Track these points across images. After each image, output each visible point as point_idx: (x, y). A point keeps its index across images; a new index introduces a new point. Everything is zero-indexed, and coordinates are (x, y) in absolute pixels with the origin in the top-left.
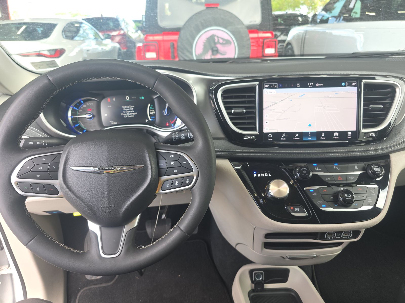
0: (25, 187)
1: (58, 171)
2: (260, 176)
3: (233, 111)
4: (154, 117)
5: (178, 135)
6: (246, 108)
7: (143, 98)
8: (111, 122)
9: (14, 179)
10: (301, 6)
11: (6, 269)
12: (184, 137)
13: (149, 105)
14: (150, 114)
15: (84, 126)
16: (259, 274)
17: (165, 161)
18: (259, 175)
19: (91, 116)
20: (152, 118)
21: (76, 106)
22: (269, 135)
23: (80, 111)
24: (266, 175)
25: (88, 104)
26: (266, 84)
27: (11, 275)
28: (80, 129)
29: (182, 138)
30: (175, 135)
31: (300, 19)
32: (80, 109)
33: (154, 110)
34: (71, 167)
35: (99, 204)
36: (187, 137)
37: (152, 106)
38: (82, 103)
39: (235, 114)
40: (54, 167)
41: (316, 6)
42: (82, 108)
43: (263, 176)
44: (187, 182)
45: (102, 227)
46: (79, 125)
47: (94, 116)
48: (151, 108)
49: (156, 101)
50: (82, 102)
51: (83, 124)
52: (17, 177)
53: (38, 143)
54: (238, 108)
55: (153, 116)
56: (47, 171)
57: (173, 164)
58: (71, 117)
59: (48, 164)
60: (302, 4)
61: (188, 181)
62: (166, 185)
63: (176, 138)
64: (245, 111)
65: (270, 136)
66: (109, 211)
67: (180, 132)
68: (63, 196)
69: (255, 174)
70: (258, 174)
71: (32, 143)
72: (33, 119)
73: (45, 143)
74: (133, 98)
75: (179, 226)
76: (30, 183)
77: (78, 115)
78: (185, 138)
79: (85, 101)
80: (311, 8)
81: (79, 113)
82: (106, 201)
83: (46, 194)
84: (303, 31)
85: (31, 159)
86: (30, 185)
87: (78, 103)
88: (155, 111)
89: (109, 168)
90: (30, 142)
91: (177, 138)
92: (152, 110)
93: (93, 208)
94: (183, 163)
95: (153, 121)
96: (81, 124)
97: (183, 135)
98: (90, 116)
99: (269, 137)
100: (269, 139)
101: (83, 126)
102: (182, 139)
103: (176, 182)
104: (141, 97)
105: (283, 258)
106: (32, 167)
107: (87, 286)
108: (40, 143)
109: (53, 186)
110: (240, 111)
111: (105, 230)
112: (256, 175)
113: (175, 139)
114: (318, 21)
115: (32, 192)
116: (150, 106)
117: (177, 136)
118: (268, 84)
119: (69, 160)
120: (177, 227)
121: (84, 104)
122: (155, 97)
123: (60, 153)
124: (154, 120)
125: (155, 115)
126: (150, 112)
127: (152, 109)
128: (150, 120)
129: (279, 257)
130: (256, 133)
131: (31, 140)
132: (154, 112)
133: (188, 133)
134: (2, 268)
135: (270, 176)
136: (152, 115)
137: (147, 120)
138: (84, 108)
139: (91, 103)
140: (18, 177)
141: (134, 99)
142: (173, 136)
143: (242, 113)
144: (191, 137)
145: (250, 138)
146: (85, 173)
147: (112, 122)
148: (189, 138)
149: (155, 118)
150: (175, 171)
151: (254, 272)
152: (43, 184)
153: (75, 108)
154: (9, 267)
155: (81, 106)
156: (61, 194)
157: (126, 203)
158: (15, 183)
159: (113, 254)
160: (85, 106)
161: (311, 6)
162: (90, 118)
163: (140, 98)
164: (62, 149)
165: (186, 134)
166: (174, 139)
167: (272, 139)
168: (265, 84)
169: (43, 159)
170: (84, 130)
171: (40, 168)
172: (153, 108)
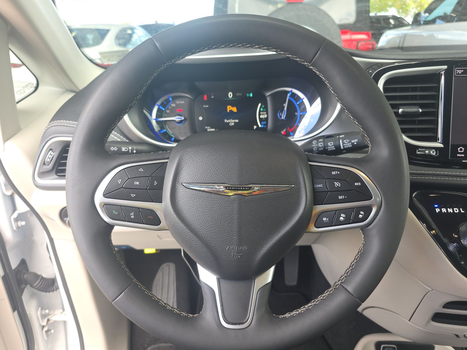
0: (114, 211)
1: (162, 189)
2: (446, 212)
3: (400, 110)
4: (265, 123)
5: (322, 143)
6: (421, 106)
7: (251, 95)
8: (207, 129)
9: (99, 198)
10: (388, 9)
11: (60, 314)
12: (333, 147)
13: (260, 105)
14: (260, 119)
15: (172, 133)
16: (390, 348)
17: (324, 180)
18: (444, 210)
19: (183, 118)
20: (263, 124)
21: (163, 105)
22: (459, 149)
23: (168, 111)
24: (456, 210)
25: (177, 102)
26: (459, 69)
27: (65, 322)
28: (167, 137)
29: (329, 147)
30: (317, 143)
31: (392, 21)
32: (168, 109)
33: (265, 113)
34: (183, 184)
35: (224, 244)
36: (338, 147)
37: (263, 106)
38: (170, 101)
39: (404, 114)
40: (156, 183)
41: (408, 8)
42: (170, 107)
43: (452, 211)
44: (361, 216)
45: (221, 280)
46: (165, 130)
47: (185, 119)
48: (262, 109)
49: (269, 99)
50: (171, 99)
51: (171, 130)
52: (104, 196)
53: (123, 149)
54: (410, 107)
55: (264, 121)
56: (146, 188)
57: (338, 185)
58: (155, 119)
59: (148, 177)
60: (390, 6)
61: (362, 214)
62: (324, 219)
63: (318, 148)
64: (421, 110)
65: (461, 150)
66: (239, 256)
67: (325, 139)
68: (167, 228)
69: (436, 209)
70: (442, 209)
71: (115, 149)
72: (128, 109)
73: (132, 150)
74: (238, 94)
75: (344, 286)
76: (121, 206)
77: (165, 117)
78: (334, 149)
79: (174, 98)
80: (401, 11)
81: (166, 115)
82: (236, 238)
83: (143, 224)
84: (400, 35)
85: (124, 169)
86: (121, 209)
87: (165, 100)
88: (267, 114)
89: (241, 187)
90: (112, 147)
91: (320, 147)
92: (263, 113)
93: (214, 249)
94: (356, 184)
95: (263, 127)
96: (168, 129)
97: (331, 144)
98: (181, 118)
99: (459, 151)
100: (458, 155)
101: (170, 132)
102: (329, 150)
103: (342, 215)
104: (249, 93)
105: (457, 336)
106: (125, 181)
107: (155, 344)
108: (126, 149)
109: (152, 212)
110: (412, 111)
111: (226, 284)
112: (439, 210)
113: (318, 150)
114: (422, 22)
115: (124, 219)
116: (261, 107)
117: (321, 145)
118: (461, 70)
119: (180, 172)
120: (341, 287)
121: (172, 102)
122: (269, 94)
123: (164, 163)
124: (265, 126)
125: (266, 119)
126: (260, 115)
127: (263, 111)
128: (260, 126)
129: (453, 335)
130: (439, 145)
131: (115, 145)
132: (266, 116)
133: (341, 140)
134: (55, 313)
135: (463, 212)
136: (263, 119)
137: (255, 127)
138: (172, 107)
139: (182, 101)
140: (106, 195)
141: (239, 96)
142: (313, 145)
143: (417, 114)
144: (345, 147)
145: (429, 152)
146: (204, 193)
147: (209, 129)
148: (342, 148)
149: (267, 124)
150: (340, 197)
151: (382, 346)
152: (139, 208)
153: (161, 107)
154: (64, 313)
155: (169, 105)
156: (163, 224)
157: (265, 244)
158: (100, 204)
159: (239, 324)
160: (173, 105)
161: (402, 8)
162: (181, 122)
163: (248, 95)
164: (167, 156)
165: (337, 143)
166: (316, 149)
167: (463, 155)
168: (457, 69)
169: (141, 170)
170: (172, 137)
171: (136, 183)
172: (265, 110)
